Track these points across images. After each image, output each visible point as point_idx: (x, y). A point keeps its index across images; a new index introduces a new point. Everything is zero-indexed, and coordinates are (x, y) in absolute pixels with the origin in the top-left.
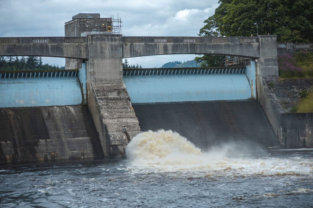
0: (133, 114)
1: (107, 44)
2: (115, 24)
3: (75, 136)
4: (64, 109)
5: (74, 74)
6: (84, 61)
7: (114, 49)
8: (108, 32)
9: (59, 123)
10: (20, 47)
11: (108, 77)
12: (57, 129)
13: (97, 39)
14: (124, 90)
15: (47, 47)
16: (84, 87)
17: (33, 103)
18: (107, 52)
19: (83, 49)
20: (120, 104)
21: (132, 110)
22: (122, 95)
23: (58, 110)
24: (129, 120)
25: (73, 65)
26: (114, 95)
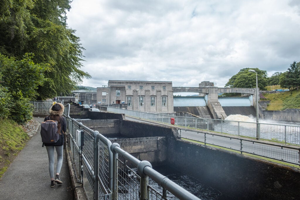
0: (223, 109)
1: (214, 89)
2: (214, 84)
3: (206, 115)
4: (202, 107)
5: (203, 97)
6: (207, 94)
7: (216, 91)
8: (213, 86)
9: (201, 111)
10: (191, 90)
11: (214, 99)
12: (201, 113)
13: (212, 88)
14: (219, 102)
15: (198, 90)
16: (207, 101)
17: (193, 106)
18: (214, 92)
19: (207, 91)
20: (219, 106)
21: (222, 108)
22: (219, 104)
23: (200, 107)
24: (222, 111)
25: (202, 95)
26: (216, 104)
